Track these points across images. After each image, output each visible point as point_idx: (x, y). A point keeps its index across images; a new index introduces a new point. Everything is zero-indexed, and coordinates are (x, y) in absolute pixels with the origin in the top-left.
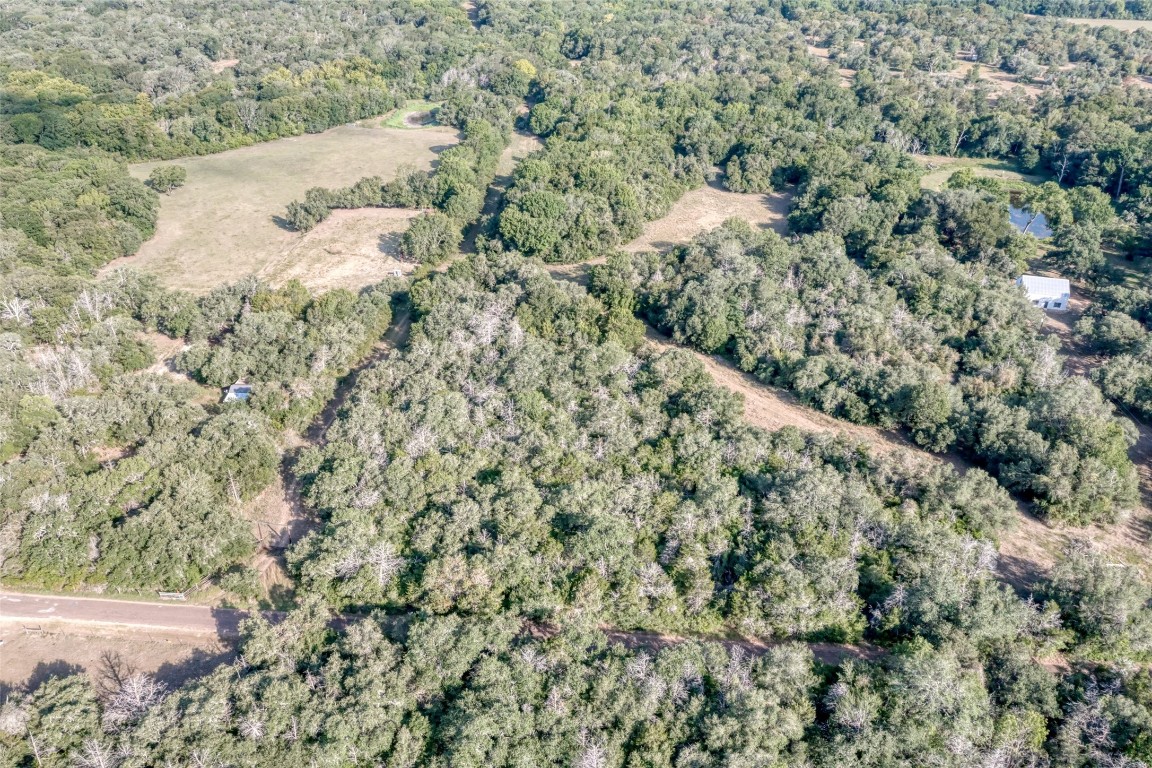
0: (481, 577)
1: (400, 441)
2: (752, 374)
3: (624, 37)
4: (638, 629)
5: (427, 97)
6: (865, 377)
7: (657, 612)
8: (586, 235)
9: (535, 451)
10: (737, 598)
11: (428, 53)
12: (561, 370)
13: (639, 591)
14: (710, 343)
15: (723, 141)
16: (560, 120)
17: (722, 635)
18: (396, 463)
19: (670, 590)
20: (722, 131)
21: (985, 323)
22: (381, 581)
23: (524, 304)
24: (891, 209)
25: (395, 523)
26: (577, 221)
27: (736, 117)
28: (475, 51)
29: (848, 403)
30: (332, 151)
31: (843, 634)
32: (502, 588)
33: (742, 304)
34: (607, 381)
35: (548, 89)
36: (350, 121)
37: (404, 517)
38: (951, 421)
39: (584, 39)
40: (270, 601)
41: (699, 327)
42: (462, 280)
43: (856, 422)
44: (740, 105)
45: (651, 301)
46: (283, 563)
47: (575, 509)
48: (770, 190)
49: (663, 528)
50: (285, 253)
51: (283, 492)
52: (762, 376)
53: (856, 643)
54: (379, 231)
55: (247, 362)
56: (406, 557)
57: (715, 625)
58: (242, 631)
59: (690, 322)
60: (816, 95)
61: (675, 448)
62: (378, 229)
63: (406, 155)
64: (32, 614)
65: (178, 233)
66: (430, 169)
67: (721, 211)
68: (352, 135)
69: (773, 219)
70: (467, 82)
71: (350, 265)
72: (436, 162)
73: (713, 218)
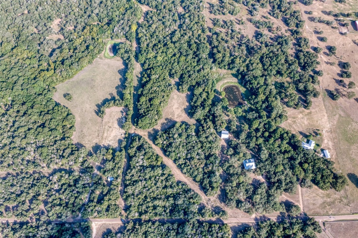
2: (178, 166)
5: (111, 38)
21: (211, 152)
23: (145, 155)
30: (97, 75)
36: (97, 56)
38: (200, 180)
48: (187, 92)
50: (101, 127)
51: (121, 198)
62: (116, 116)
63: (113, 75)
64: (102, 222)
65: (79, 119)
66: (120, 83)
67: (177, 102)
68: (99, 64)
69: (187, 106)
70: (120, 33)
71: (114, 131)
72: (120, 79)
73: (176, 106)
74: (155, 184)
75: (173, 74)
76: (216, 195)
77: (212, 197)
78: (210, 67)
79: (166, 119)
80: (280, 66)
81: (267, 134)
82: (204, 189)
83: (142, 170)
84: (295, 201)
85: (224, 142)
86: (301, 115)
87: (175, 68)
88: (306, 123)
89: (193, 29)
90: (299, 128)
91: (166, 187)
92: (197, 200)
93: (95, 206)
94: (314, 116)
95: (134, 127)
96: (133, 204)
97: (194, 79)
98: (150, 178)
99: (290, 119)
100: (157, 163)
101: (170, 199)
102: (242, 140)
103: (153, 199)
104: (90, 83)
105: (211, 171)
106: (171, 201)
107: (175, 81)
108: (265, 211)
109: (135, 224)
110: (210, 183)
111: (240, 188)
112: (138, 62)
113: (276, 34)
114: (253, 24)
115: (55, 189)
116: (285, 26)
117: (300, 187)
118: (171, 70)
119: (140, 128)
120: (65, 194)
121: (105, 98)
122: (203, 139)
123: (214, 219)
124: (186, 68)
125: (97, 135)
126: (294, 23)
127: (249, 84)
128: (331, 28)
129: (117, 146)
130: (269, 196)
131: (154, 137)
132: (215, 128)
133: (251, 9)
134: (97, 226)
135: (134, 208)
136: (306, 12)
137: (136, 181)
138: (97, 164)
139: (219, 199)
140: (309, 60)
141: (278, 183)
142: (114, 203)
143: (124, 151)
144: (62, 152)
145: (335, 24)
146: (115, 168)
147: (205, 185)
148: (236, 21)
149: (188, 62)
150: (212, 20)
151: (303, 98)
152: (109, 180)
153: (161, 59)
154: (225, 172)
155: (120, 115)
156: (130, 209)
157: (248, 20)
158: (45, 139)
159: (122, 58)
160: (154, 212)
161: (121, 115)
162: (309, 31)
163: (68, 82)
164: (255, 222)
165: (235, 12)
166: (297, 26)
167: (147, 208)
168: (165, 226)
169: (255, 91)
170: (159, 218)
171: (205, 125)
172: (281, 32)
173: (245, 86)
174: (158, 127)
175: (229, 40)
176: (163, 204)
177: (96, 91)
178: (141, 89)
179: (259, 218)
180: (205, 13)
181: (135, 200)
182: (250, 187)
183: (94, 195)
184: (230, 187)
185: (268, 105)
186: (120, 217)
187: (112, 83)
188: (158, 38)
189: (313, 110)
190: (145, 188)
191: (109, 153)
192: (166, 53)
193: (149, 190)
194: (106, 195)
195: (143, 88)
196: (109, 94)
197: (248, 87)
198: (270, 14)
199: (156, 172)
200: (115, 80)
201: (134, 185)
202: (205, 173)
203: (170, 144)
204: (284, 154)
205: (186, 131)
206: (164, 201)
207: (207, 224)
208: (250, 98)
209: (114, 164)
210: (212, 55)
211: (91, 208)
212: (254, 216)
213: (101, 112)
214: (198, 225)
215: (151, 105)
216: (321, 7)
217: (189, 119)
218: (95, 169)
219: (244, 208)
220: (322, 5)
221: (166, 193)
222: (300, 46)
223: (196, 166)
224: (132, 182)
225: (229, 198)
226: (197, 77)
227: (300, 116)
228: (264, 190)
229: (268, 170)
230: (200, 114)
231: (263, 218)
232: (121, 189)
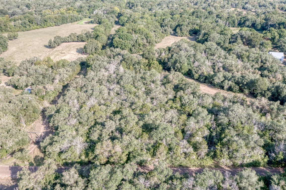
0: (118, 148)
1: (84, 103)
3: (143, 3)
4: (180, 166)
5: (90, 17)
6: (237, 78)
7: (188, 158)
8: (139, 46)
9: (132, 104)
10: (218, 152)
11: (89, 7)
12: (138, 79)
13: (180, 151)
14: (183, 71)
15: (174, 24)
16: (128, 20)
17: (213, 166)
18: (83, 108)
19: (191, 150)
20: (173, 22)
21: (265, 63)
22: (78, 152)
23: (123, 61)
24: (226, 37)
25: (83, 130)
26: (136, 41)
27: (177, 18)
28: (102, 6)
29: (232, 86)
30: (63, 30)
31: (259, 163)
32: (127, 153)
33: (192, 60)
34: (153, 82)
35: (123, 14)
36: (68, 23)
37: (86, 128)
39: (132, 3)
40: (34, 162)
41: (179, 67)
42: (103, 56)
43: (235, 92)
44: (177, 15)
45: (162, 61)
46: (39, 147)
47: (151, 122)
48: (189, 36)
49: (183, 127)
50: (47, 54)
51: (42, 122)
52: (202, 80)
53: (264, 167)
54: (76, 47)
55: (31, 80)
56: (88, 142)
57: (209, 162)
58: (18, 176)
59: (176, 65)
60: (198, 13)
61: (181, 101)
65: (15, 50)
68: (68, 26)
71: (67, 56)
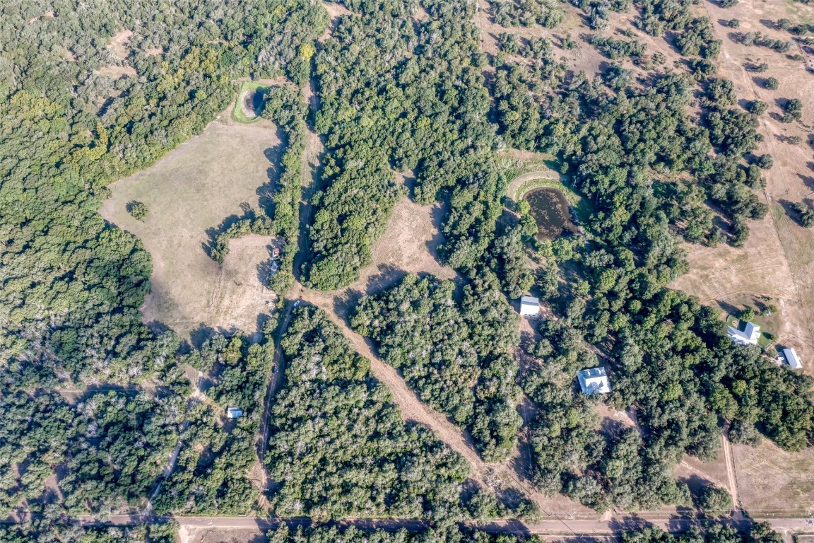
2: (408, 383)
5: (252, 76)
30: (212, 159)
36: (214, 116)
38: (467, 419)
48: (435, 202)
52: (411, 385)
56: (303, 501)
62: (254, 259)
63: (252, 161)
64: (206, 525)
65: (162, 264)
66: (268, 180)
67: (410, 227)
68: (218, 135)
69: (433, 236)
70: (274, 63)
71: (248, 294)
72: (269, 170)
73: (406, 235)
74: (350, 428)
75: (400, 160)
76: (508, 459)
77: (498, 463)
78: (490, 144)
79: (381, 267)
80: (666, 144)
81: (637, 305)
82: (476, 442)
83: (315, 391)
84: (717, 477)
85: (529, 326)
86: (721, 261)
87: (405, 145)
88: (735, 280)
89: (450, 57)
90: (717, 293)
91: (376, 435)
92: (457, 472)
93: (190, 482)
94: (755, 264)
95: (299, 286)
96: (289, 478)
97: (451, 170)
98: (336, 413)
99: (695, 271)
100: (354, 374)
101: (387, 466)
102: (573, 319)
103: (343, 468)
104: (195, 180)
105: (495, 396)
106: (391, 472)
107: (404, 177)
108: (637, 504)
109: (292, 531)
110: (493, 426)
111: (570, 442)
112: (314, 132)
113: (652, 71)
114: (596, 48)
115: (89, 435)
116: (672, 52)
117: (728, 442)
118: (394, 150)
119: (315, 286)
120: (112, 449)
121: (229, 215)
122: (473, 315)
123: (502, 522)
124: (432, 145)
125: (204, 302)
126: (696, 45)
127: (588, 185)
128: (785, 59)
129: (255, 331)
130: (647, 463)
131: (348, 309)
132: (505, 289)
133: (589, 15)
134: (193, 537)
135: (292, 490)
136: (722, 23)
137: (299, 420)
138: (201, 374)
139: (517, 469)
140: (737, 130)
141: (669, 431)
142: (239, 476)
143: (271, 343)
144: (113, 343)
145: (795, 49)
146: (248, 385)
147: (480, 432)
148: (555, 40)
149: (436, 131)
150: (497, 39)
151: (725, 220)
152: (230, 415)
153: (372, 123)
154: (532, 399)
155: (264, 256)
156: (282, 491)
157: (583, 38)
158: (73, 309)
159: (276, 121)
160: (344, 499)
161: (268, 256)
162: (733, 65)
163: (141, 175)
164: (610, 531)
165: (550, 20)
166: (703, 52)
167: (326, 489)
168: (372, 537)
169: (604, 201)
170: (358, 517)
171: (478, 281)
172: (665, 65)
173: (578, 190)
174: (361, 286)
175: (538, 83)
176: (369, 479)
177: (208, 197)
178: (320, 193)
179: (622, 521)
180: (480, 21)
181: (296, 469)
182: (596, 438)
183: (187, 454)
184: (545, 439)
185: (637, 236)
186: (254, 512)
187: (249, 180)
188: (364, 75)
189: (752, 251)
190: (323, 436)
191: (233, 346)
192: (383, 110)
193: (332, 442)
194: (219, 454)
195: (325, 191)
196: (240, 205)
197: (585, 191)
198: (635, 24)
199: (352, 395)
200: (257, 171)
201: (293, 430)
202: (479, 402)
203: (391, 327)
204: (683, 357)
205: (430, 295)
206: (371, 472)
207: (485, 534)
208: (591, 217)
209: (245, 373)
210: (495, 116)
211: (179, 487)
212: (608, 515)
213: (219, 247)
214: (460, 536)
215: (343, 231)
216: (759, 12)
217: (440, 268)
218: (195, 387)
219: (584, 493)
220: (762, 7)
221: (378, 453)
222: (711, 98)
223: (455, 383)
224: (289, 422)
225: (543, 467)
226: (459, 165)
227: (720, 263)
228: (634, 448)
229: (643, 397)
230: (466, 253)
231: (633, 523)
232: (260, 439)
